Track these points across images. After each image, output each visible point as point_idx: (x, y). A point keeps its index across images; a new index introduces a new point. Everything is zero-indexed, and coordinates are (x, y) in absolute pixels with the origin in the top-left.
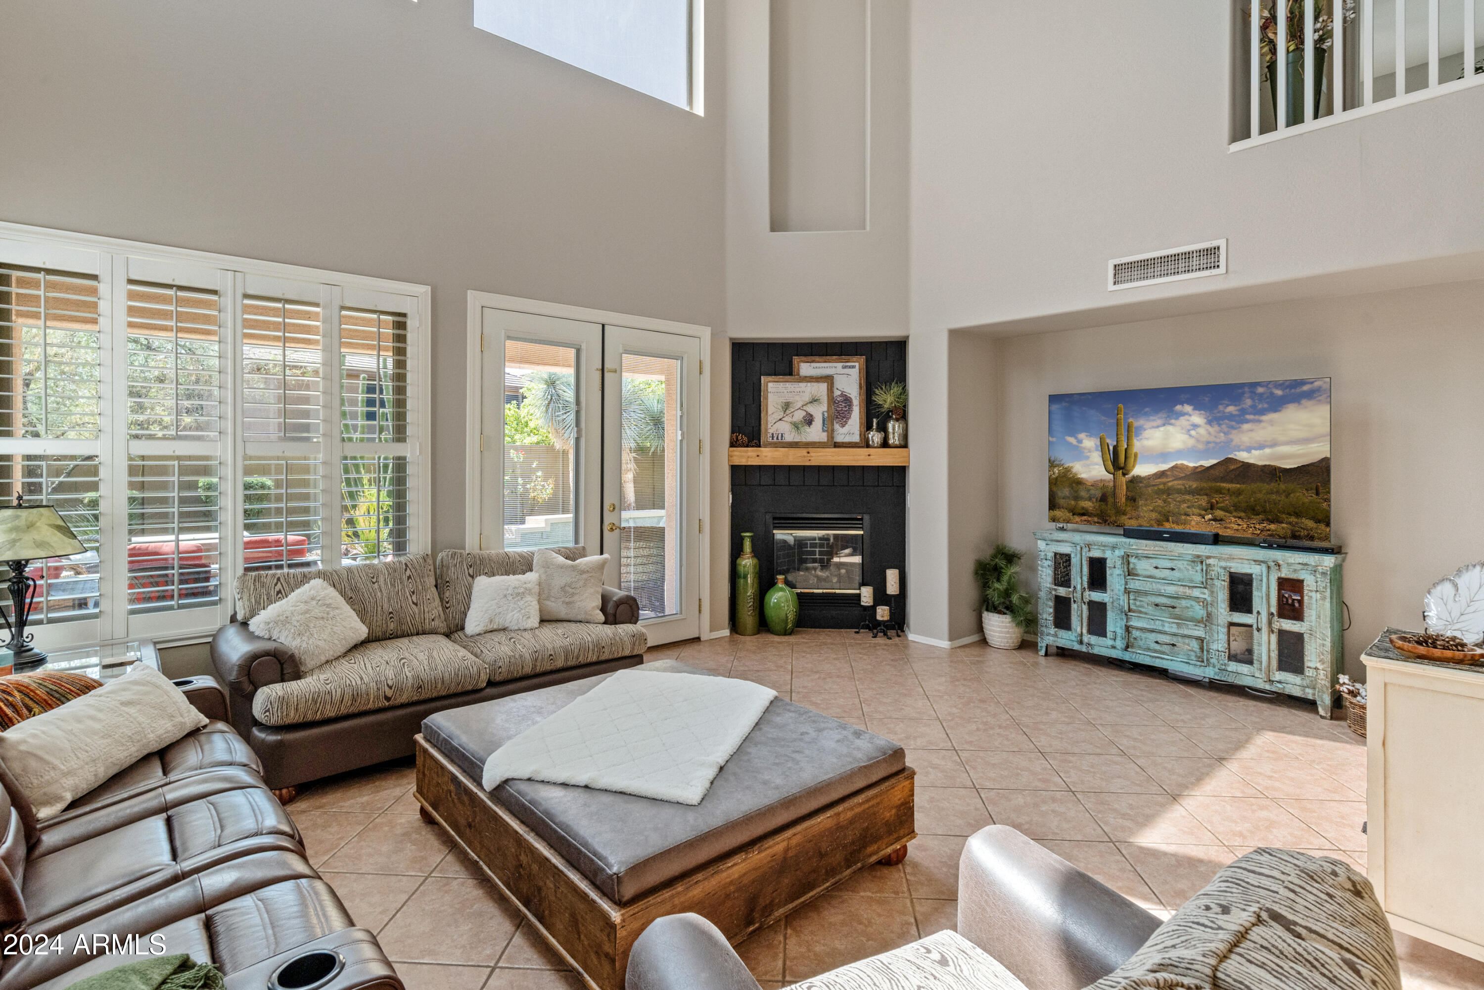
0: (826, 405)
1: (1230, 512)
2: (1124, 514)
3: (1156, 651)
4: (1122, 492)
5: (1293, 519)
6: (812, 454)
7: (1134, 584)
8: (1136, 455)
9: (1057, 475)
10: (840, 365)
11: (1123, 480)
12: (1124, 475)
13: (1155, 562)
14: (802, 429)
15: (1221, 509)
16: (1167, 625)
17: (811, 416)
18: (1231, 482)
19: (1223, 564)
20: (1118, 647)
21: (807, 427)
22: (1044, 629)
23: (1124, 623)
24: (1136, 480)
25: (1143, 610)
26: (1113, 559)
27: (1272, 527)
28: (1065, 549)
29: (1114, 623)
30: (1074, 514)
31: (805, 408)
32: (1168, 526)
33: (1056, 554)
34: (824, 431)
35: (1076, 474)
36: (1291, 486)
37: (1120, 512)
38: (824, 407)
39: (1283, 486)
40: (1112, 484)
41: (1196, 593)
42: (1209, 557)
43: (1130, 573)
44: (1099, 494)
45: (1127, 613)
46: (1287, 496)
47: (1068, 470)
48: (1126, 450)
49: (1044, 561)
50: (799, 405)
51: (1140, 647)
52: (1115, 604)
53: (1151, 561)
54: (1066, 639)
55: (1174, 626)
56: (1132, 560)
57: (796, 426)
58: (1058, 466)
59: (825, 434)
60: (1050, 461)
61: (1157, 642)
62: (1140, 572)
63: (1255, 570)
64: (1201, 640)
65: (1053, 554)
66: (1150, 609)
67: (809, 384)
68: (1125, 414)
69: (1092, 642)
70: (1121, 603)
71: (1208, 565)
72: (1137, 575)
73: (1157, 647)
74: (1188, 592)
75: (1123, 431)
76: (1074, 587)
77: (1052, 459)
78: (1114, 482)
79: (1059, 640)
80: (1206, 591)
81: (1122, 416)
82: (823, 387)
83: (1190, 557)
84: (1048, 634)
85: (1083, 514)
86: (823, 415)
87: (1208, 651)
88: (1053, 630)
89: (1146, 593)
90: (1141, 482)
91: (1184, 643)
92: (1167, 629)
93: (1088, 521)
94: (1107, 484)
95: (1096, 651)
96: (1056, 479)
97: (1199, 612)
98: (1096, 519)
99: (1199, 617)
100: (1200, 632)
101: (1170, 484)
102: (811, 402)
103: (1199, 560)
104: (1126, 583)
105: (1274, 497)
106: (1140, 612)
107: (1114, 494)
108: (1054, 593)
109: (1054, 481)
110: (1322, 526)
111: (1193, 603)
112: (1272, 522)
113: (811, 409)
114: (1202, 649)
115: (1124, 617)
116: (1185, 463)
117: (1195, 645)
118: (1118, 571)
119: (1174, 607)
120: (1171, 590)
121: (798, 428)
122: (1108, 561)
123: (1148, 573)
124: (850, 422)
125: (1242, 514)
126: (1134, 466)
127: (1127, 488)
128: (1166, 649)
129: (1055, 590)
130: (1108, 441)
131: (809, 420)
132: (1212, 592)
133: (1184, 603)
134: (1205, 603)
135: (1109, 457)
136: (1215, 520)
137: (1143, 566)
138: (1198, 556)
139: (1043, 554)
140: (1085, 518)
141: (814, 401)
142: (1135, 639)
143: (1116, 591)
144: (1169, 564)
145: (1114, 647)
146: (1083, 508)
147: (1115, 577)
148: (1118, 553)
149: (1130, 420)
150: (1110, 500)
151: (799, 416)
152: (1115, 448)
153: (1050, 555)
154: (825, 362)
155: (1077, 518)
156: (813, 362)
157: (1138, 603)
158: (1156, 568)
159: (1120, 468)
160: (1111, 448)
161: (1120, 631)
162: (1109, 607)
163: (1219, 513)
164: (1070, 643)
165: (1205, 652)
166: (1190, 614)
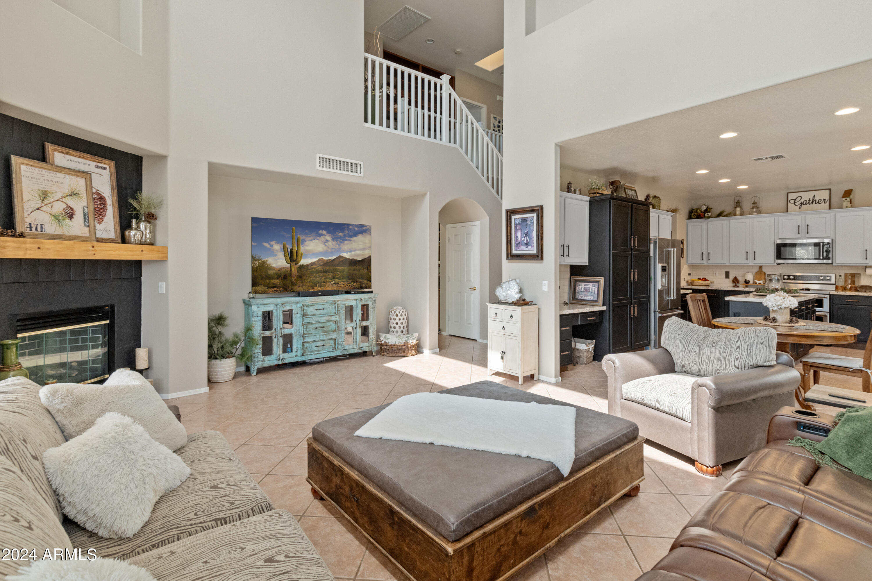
0: (85, 200)
1: (340, 279)
2: (296, 285)
3: (316, 351)
4: (295, 273)
5: (361, 280)
6: (96, 248)
7: (307, 320)
8: (302, 254)
9: (257, 265)
10: (93, 164)
11: (295, 267)
12: (296, 264)
13: (316, 307)
14: (63, 222)
15: (338, 278)
16: (321, 336)
17: (72, 209)
18: (341, 266)
19: (343, 303)
20: (299, 355)
21: (68, 220)
22: (256, 359)
23: (301, 342)
24: (302, 267)
25: (310, 332)
26: (296, 309)
27: (355, 284)
28: (268, 308)
29: (296, 343)
30: (268, 288)
31: (64, 200)
32: (317, 289)
33: (264, 312)
34: (85, 226)
35: (269, 265)
36: (360, 267)
37: (293, 284)
38: (84, 202)
39: (358, 267)
40: (289, 269)
41: (334, 318)
42: (338, 301)
43: (304, 315)
44: (283, 276)
45: (303, 336)
46: (359, 271)
47: (264, 262)
48: (297, 251)
49: (256, 318)
50: (59, 196)
51: (309, 351)
52: (298, 333)
53: (314, 307)
54: (270, 361)
55: (325, 336)
56: (305, 308)
57: (56, 218)
58: (258, 260)
59: (87, 229)
60: (252, 257)
61: (316, 346)
62: (309, 313)
63: (353, 303)
64: (335, 339)
65: (261, 313)
66: (313, 331)
67: (67, 176)
68: (296, 232)
69: (285, 357)
70: (301, 331)
71: (338, 305)
72: (307, 315)
73: (317, 349)
74: (330, 318)
75: (295, 240)
76: (275, 329)
77: (254, 256)
78: (291, 268)
79: (265, 362)
80: (337, 316)
81: (294, 233)
82: (81, 182)
83: (331, 302)
84: (259, 361)
85: (274, 287)
86: (84, 210)
87: (338, 344)
88: (261, 358)
89: (311, 323)
90: (304, 268)
91: (328, 343)
92: (321, 338)
93: (277, 291)
94: (287, 270)
95: (287, 361)
96: (257, 268)
97: (334, 326)
98: (281, 289)
99: (334, 329)
100: (334, 336)
101: (317, 268)
102: (70, 195)
103: (335, 302)
104: (303, 321)
105: (355, 272)
106: (309, 334)
107: (291, 275)
108: (262, 335)
109: (255, 269)
110: (369, 282)
111: (332, 323)
112: (354, 282)
113: (71, 202)
114: (335, 344)
115: (302, 338)
116: (323, 258)
117: (332, 342)
118: (299, 315)
119: (324, 327)
120: (323, 319)
121: (59, 221)
122: (293, 311)
123: (312, 313)
124: (105, 219)
125: (345, 280)
126: (300, 260)
127: (297, 271)
128: (320, 348)
129: (263, 333)
130: (287, 246)
131: (70, 214)
132: (339, 316)
133: (328, 324)
134: (336, 322)
135: (288, 255)
136: (335, 284)
137: (310, 310)
138: (334, 301)
139: (255, 313)
140: (275, 289)
141: (73, 194)
142: (306, 348)
143: (298, 326)
144: (322, 307)
145: (296, 356)
146: (274, 284)
147: (297, 319)
148: (299, 305)
149: (299, 236)
150: (289, 278)
151: (59, 208)
152: (291, 250)
153: (260, 314)
154: (80, 157)
155: (270, 290)
156: (68, 154)
157: (308, 329)
158: (316, 310)
159: (295, 261)
160: (289, 250)
161: (300, 346)
162: (294, 335)
163: (337, 280)
164: (272, 362)
165: (337, 344)
166: (330, 329)
